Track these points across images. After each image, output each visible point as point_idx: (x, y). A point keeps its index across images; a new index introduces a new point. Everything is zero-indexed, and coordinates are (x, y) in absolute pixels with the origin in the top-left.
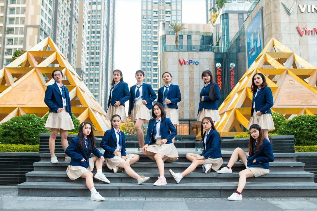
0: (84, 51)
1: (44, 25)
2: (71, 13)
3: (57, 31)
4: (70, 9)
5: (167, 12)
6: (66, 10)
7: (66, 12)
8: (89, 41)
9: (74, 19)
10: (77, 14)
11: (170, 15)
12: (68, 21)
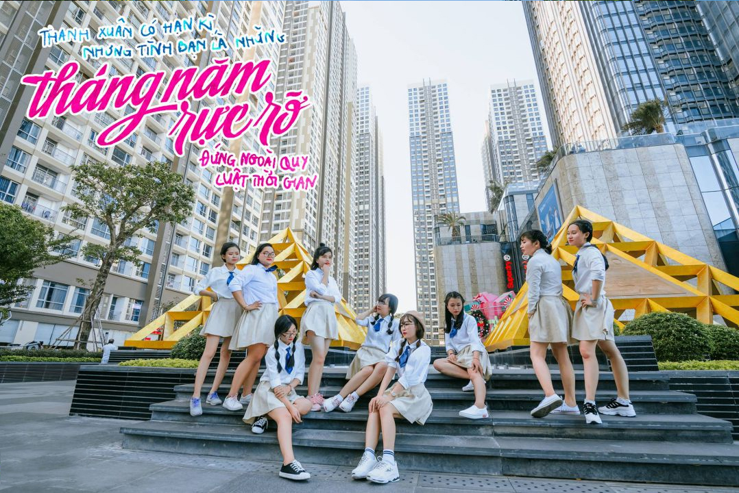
0: (352, 255)
1: (308, 228)
2: (337, 214)
3: (322, 234)
4: (336, 211)
5: (441, 205)
6: (331, 212)
7: (332, 214)
8: (356, 243)
9: (340, 220)
10: (344, 215)
11: (445, 208)
12: (334, 223)
